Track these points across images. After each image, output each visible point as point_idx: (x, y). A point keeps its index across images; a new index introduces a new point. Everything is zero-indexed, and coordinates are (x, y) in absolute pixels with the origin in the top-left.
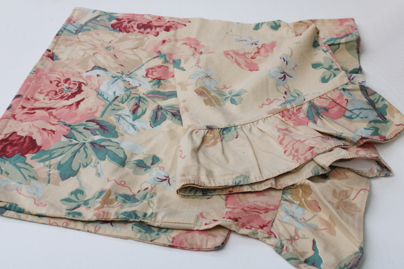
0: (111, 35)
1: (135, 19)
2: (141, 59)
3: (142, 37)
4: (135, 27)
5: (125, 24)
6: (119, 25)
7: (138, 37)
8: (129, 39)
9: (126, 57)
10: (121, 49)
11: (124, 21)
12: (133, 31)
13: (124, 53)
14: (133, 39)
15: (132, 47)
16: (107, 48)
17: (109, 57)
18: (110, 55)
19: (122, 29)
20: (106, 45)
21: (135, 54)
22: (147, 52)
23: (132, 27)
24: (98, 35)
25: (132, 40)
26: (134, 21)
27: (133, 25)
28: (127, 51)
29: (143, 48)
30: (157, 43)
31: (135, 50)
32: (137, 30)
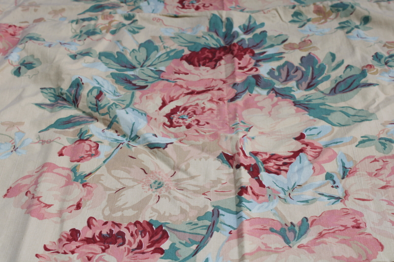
0: (162, 213)
1: (131, 254)
2: (109, 172)
3: (114, 215)
4: (128, 237)
5: (146, 241)
6: (155, 238)
7: (119, 214)
8: (133, 207)
9: (129, 172)
10: (140, 185)
11: (148, 247)
12: (130, 227)
13: (134, 180)
14: (127, 209)
15: (125, 192)
16: (160, 185)
17: (152, 168)
18: (152, 172)
19: (148, 229)
20: (163, 191)
21: (118, 179)
22: (102, 185)
23: (132, 235)
24: (183, 211)
25: (127, 206)
26: (133, 250)
27: (132, 240)
28: (131, 183)
29: (108, 192)
30: (88, 203)
31: (120, 186)
32: (123, 230)
